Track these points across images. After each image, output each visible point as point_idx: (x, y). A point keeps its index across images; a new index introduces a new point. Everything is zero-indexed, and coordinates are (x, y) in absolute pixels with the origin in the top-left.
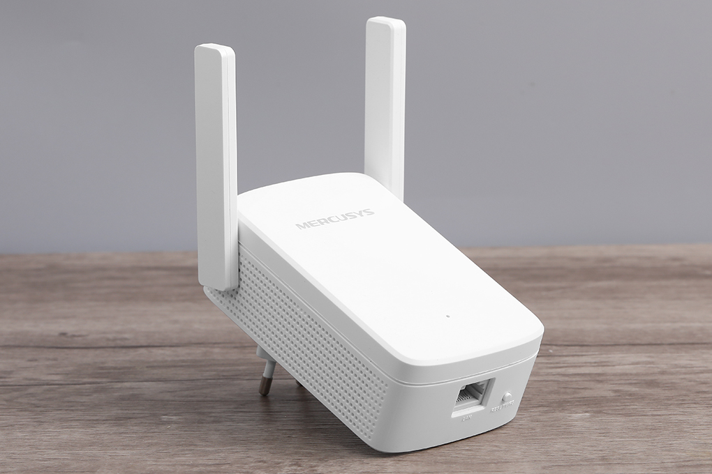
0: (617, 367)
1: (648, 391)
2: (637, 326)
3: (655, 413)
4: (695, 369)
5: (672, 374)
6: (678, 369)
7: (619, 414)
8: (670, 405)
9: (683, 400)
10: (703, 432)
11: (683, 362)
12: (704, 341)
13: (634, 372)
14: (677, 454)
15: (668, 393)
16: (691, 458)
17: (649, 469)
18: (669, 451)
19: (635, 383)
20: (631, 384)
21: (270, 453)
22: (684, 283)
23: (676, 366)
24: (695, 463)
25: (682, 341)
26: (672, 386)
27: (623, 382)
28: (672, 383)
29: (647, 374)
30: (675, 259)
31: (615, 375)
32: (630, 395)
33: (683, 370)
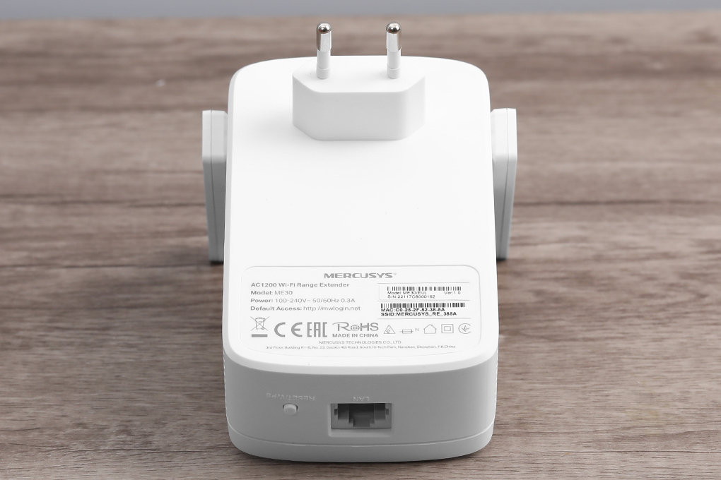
0: (541, 247)
1: (580, 293)
2: (566, 167)
3: (588, 335)
4: (640, 251)
5: (610, 260)
6: (618, 252)
7: (542, 337)
8: (607, 319)
9: (624, 311)
10: (651, 372)
11: (624, 238)
12: (653, 197)
13: (561, 256)
14: (615, 414)
15: (604, 298)
16: (633, 424)
17: (578, 444)
18: (604, 408)
19: (563, 279)
20: (557, 279)
21: (93, 408)
22: (627, 85)
23: (617, 246)
24: (638, 432)
25: (623, 196)
26: (608, 285)
27: (546, 275)
28: (610, 278)
29: (578, 261)
30: (617, 41)
31: (537, 262)
32: (557, 300)
33: (624, 253)
